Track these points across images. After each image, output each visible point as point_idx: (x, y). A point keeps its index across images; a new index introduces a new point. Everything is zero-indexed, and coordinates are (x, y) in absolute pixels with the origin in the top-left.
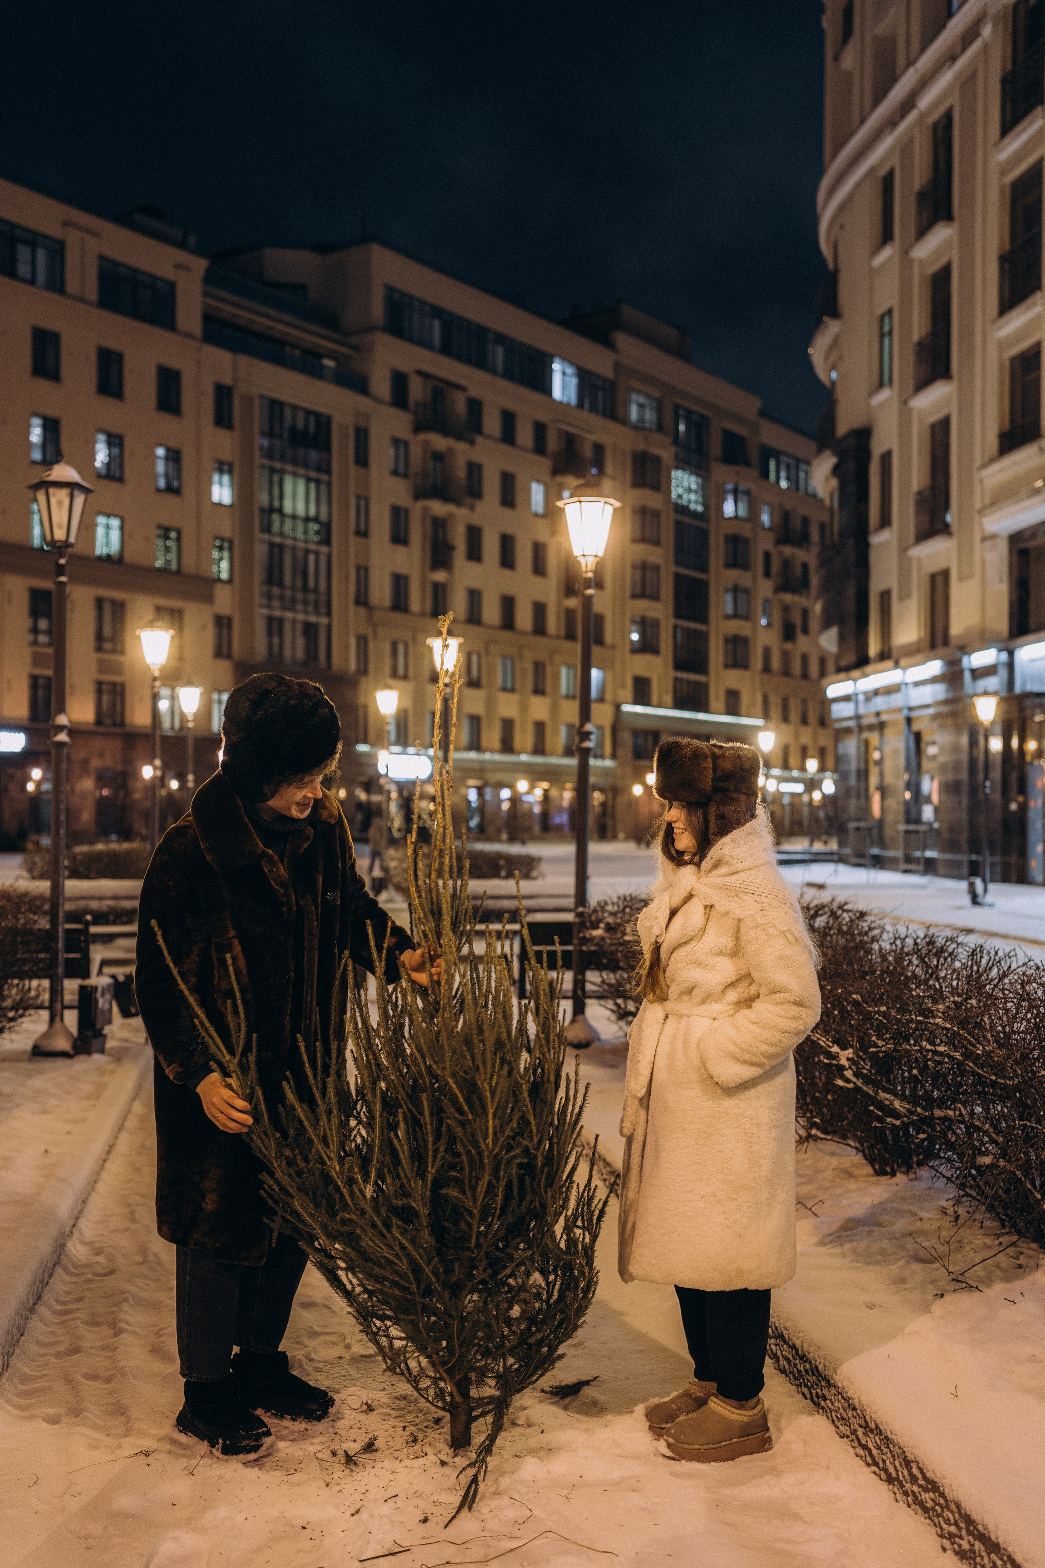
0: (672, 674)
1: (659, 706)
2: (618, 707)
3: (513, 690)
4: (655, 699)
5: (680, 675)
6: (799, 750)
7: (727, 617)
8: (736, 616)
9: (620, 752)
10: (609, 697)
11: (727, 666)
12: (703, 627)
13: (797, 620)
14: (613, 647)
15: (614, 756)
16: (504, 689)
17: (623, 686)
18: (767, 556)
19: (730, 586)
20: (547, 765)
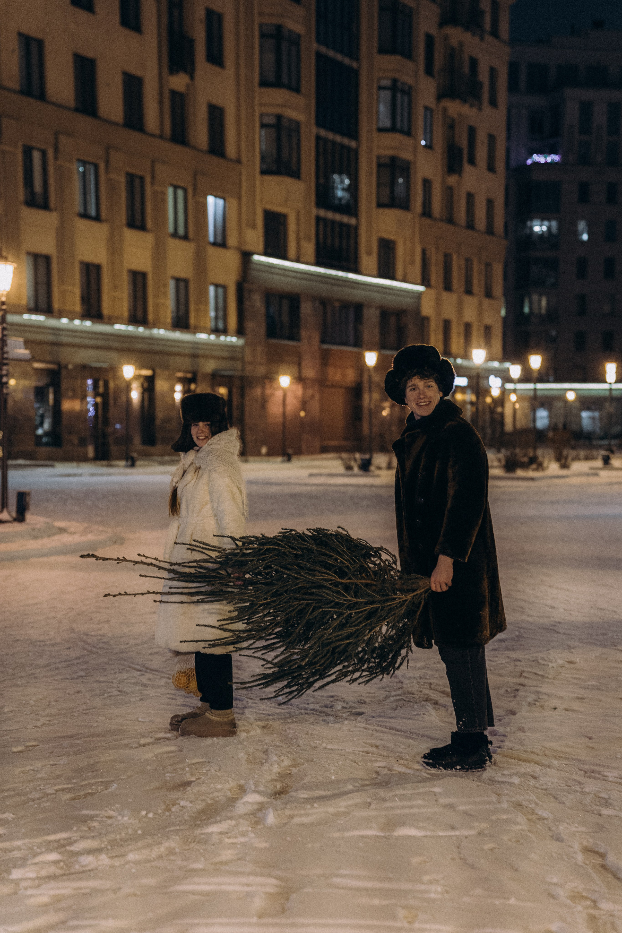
0: (314, 211)
1: (298, 260)
2: (246, 256)
3: (97, 218)
4: (292, 251)
5: (322, 213)
6: (462, 331)
7: (381, 130)
8: (393, 129)
9: (250, 325)
10: (232, 240)
11: (380, 205)
12: (353, 144)
13: (464, 144)
14: (238, 161)
15: (240, 332)
16: (85, 216)
17: (253, 226)
18: (430, 39)
19: (387, 83)
20: (152, 339)
